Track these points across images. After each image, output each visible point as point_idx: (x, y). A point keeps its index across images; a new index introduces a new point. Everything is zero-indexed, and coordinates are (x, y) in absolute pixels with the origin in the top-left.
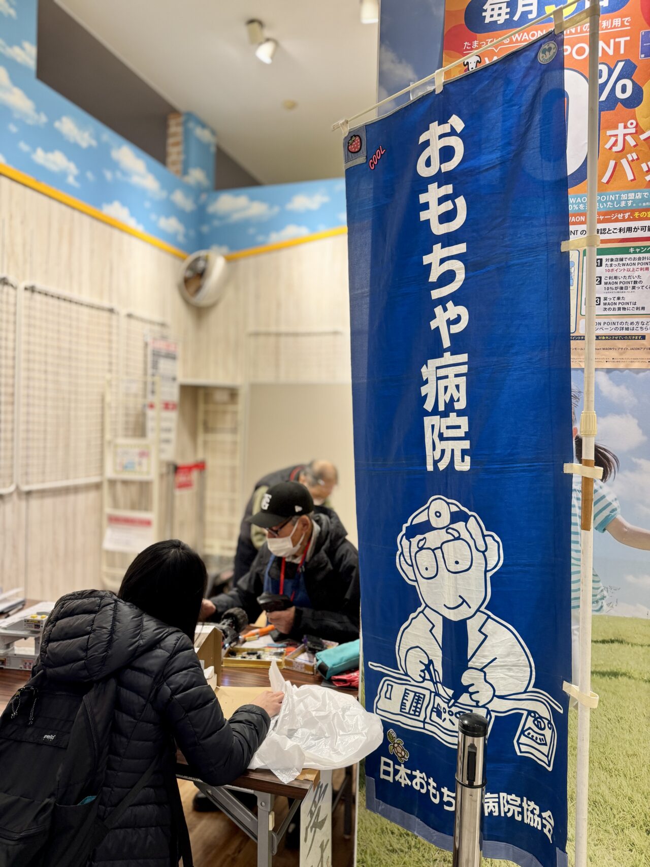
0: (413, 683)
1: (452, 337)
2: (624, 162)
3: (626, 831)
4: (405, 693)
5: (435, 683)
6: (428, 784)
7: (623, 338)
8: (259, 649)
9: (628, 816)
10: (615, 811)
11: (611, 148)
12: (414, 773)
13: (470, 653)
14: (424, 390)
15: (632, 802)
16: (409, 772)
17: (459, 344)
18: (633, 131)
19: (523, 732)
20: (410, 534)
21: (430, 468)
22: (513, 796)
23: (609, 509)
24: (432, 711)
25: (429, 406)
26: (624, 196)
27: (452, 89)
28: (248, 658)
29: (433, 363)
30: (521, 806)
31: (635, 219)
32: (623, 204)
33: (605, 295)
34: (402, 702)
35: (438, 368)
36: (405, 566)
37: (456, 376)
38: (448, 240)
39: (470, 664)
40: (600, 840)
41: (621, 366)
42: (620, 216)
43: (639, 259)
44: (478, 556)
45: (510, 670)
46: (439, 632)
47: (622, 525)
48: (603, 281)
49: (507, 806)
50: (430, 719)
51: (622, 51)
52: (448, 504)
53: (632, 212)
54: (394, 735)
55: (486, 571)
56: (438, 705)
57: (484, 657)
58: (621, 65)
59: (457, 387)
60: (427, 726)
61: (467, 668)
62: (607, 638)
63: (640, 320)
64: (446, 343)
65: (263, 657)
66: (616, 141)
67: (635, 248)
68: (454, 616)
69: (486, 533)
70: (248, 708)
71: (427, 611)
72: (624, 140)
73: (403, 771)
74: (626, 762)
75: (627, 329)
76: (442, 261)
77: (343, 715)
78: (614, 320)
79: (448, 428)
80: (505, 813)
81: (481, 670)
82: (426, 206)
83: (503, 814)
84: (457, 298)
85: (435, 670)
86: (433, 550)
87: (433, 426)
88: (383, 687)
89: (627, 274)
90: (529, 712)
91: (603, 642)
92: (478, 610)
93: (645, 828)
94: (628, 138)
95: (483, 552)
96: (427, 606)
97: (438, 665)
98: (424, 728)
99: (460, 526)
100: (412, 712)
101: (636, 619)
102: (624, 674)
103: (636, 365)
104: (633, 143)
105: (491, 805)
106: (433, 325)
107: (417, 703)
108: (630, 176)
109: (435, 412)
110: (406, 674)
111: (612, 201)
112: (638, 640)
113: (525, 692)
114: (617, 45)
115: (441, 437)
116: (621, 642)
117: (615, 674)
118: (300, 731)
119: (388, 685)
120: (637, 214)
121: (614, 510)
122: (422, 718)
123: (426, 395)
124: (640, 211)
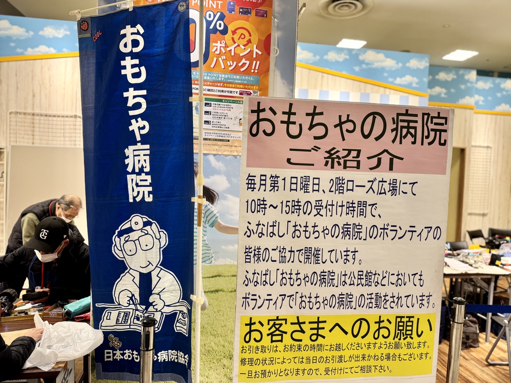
0: (123, 307)
1: (141, 135)
2: (220, 59)
3: (222, 361)
4: (119, 313)
5: (135, 305)
6: (133, 354)
7: (221, 140)
8: (26, 310)
9: (223, 354)
10: (217, 353)
11: (214, 52)
12: (125, 352)
13: (153, 287)
14: (127, 161)
15: (224, 347)
16: (122, 352)
17: (145, 139)
18: (224, 46)
19: (177, 321)
20: (120, 234)
21: (131, 200)
22: (174, 351)
23: (215, 217)
24: (134, 318)
25: (130, 169)
26: (220, 75)
27: (137, 10)
28: (19, 315)
29: (131, 148)
30: (177, 355)
31: (225, 87)
32: (220, 79)
33: (213, 120)
34: (117, 319)
35: (134, 150)
36: (117, 251)
37: (144, 155)
38: (137, 87)
39: (153, 292)
40: (211, 367)
41: (220, 153)
42: (219, 84)
43: (227, 105)
44: (156, 241)
45: (171, 292)
46: (137, 280)
47: (220, 224)
48: (212, 113)
49: (172, 356)
50: (133, 323)
51: (219, 8)
52: (142, 218)
53: (224, 83)
54: (113, 336)
55: (160, 248)
56: (138, 315)
57: (160, 288)
58: (219, 14)
59: (145, 160)
60: (131, 327)
61: (152, 294)
62: (214, 275)
63: (227, 133)
64: (138, 138)
65: (29, 313)
66: (217, 49)
67: (225, 100)
68: (145, 271)
69: (160, 230)
70: (21, 338)
71: (131, 271)
72: (220, 49)
73: (118, 353)
74: (221, 330)
75: (222, 136)
76: (135, 97)
77: (80, 333)
78: (217, 132)
79: (141, 180)
80: (171, 359)
81: (158, 294)
82: (124, 67)
83: (170, 360)
84: (143, 116)
85: (135, 299)
86: (134, 241)
87: (132, 180)
88: (105, 314)
89: (222, 112)
90: (180, 311)
91: (212, 277)
92: (156, 267)
93: (229, 357)
94: (222, 48)
95: (159, 239)
96: (131, 269)
97: (137, 296)
98: (130, 328)
99: (148, 228)
100: (123, 322)
101: (226, 265)
102: (221, 290)
103: (226, 153)
104: (224, 51)
105: (164, 356)
106: (131, 128)
107: (126, 317)
108: (223, 67)
109: (133, 172)
110: (119, 304)
111: (215, 77)
112: (227, 274)
113: (178, 302)
114: (217, 4)
115: (137, 185)
116: (219, 276)
117: (217, 291)
118: (55, 346)
119: (108, 312)
120: (225, 85)
121: (217, 217)
122: (128, 324)
123: (128, 164)
124: (227, 83)
